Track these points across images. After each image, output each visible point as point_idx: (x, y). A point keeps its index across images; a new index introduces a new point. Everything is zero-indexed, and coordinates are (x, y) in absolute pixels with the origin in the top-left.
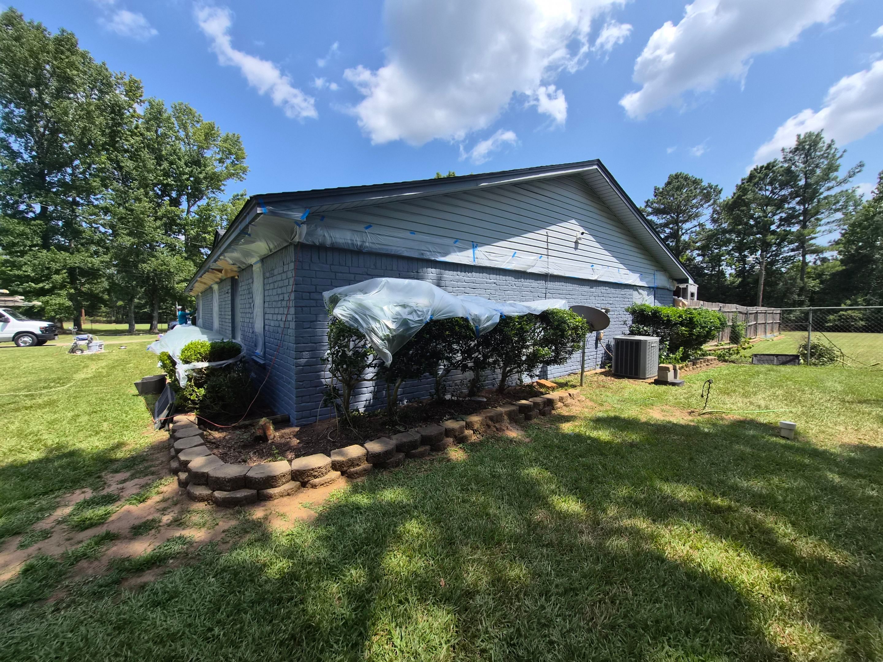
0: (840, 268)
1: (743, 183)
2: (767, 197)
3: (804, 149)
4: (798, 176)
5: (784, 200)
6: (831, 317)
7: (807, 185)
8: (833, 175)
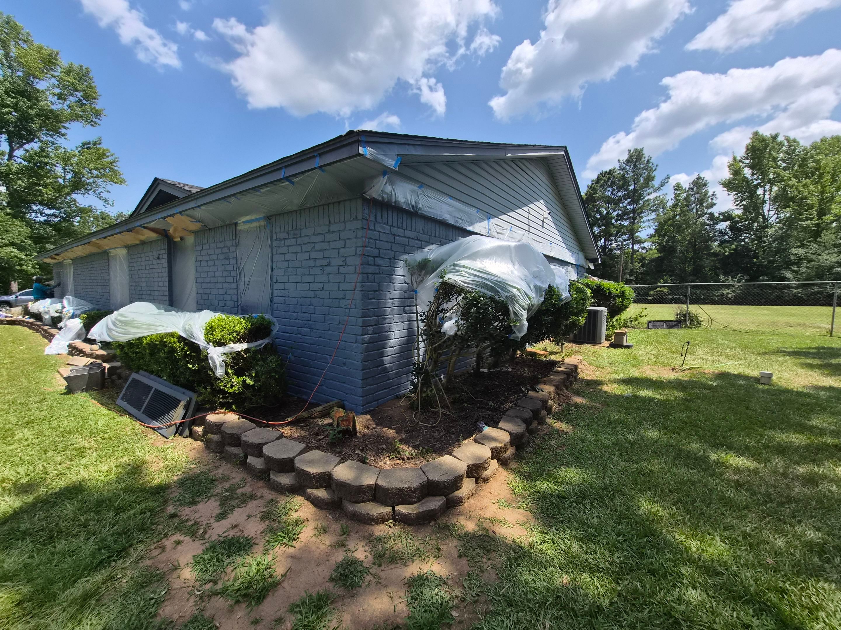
0: (657, 255)
1: (592, 184)
2: (609, 197)
3: (632, 162)
4: (629, 182)
5: (620, 200)
6: (652, 292)
7: (635, 190)
8: (652, 183)
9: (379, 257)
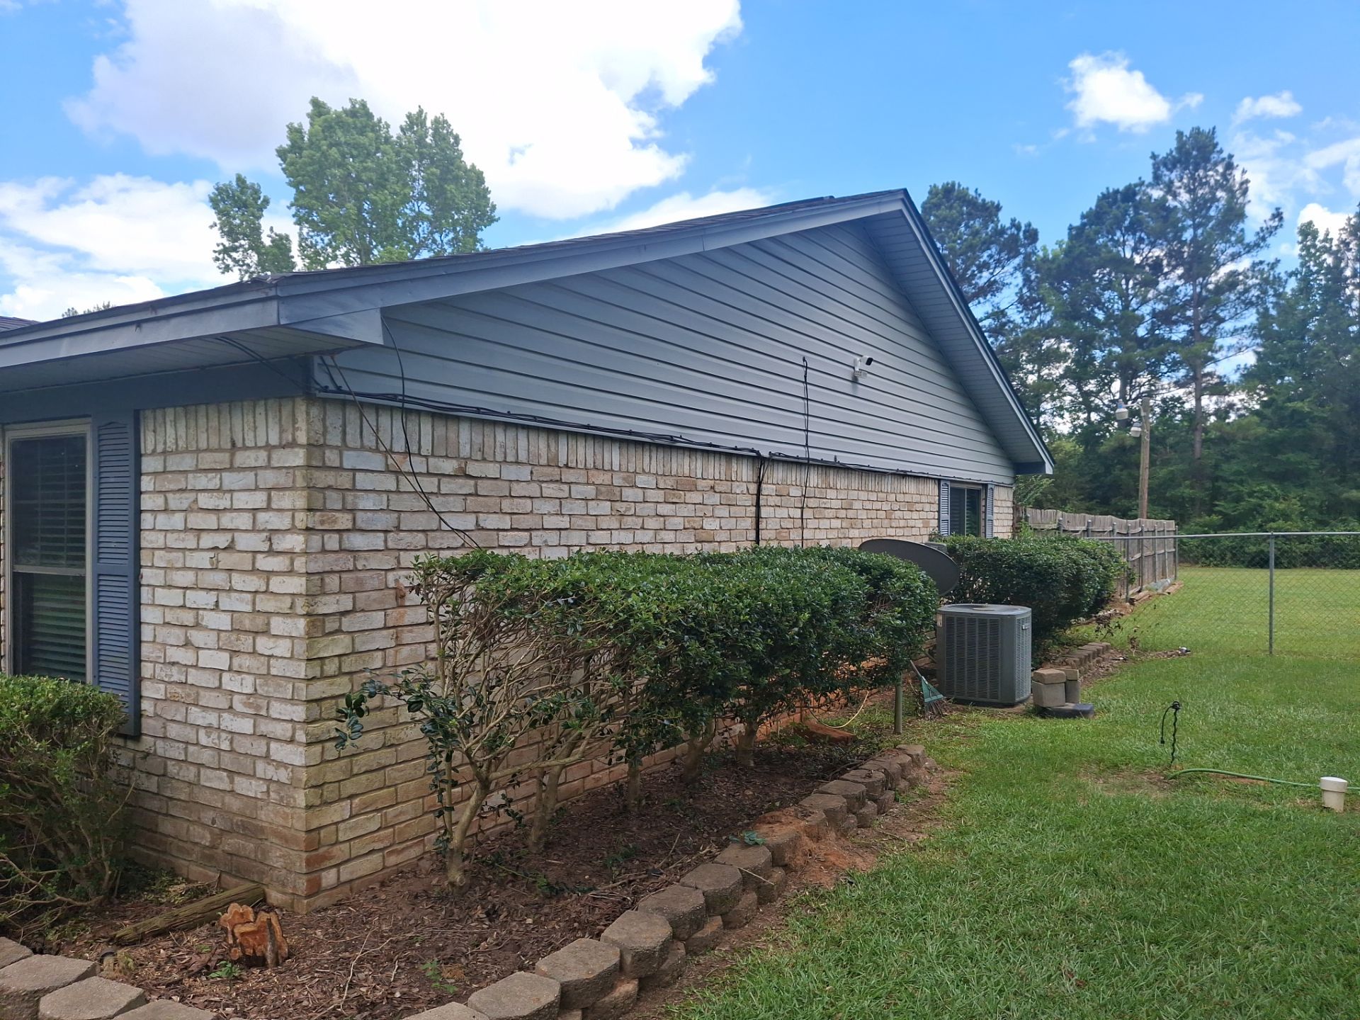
4: (1180, 220)
5: (1157, 270)
7: (1197, 243)
9: (355, 529)
